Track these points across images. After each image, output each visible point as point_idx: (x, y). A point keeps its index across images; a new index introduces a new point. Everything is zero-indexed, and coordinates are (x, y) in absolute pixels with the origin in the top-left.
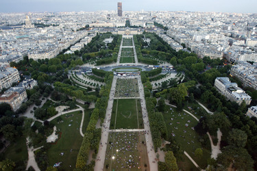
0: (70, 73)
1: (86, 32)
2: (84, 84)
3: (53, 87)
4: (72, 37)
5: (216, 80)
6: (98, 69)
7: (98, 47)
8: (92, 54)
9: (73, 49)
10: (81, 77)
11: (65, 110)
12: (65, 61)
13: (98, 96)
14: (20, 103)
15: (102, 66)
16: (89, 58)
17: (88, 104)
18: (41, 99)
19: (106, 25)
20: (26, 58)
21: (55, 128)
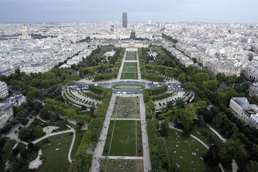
0: (63, 88)
1: (86, 44)
2: (78, 102)
3: (44, 104)
4: (70, 49)
5: (231, 101)
6: (96, 85)
7: (98, 61)
8: (91, 68)
9: (70, 63)
10: (75, 93)
11: (54, 131)
12: (59, 75)
13: (93, 116)
14: (5, 121)
15: (99, 82)
16: (86, 72)
17: (80, 124)
18: (28, 118)
19: (108, 36)
20: (18, 71)
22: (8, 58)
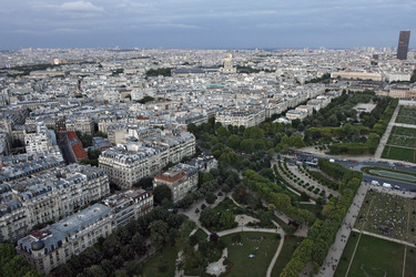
0: (275, 157)
1: (323, 87)
2: (296, 185)
3: (241, 177)
4: (294, 94)
6: (332, 161)
7: (340, 118)
8: (326, 130)
9: (292, 116)
10: (293, 169)
11: (250, 225)
12: (271, 134)
13: (319, 215)
14: (186, 191)
15: (339, 158)
16: (317, 136)
17: (295, 225)
18: (216, 194)
20: (212, 120)
21: (225, 253)
22: (203, 99)
